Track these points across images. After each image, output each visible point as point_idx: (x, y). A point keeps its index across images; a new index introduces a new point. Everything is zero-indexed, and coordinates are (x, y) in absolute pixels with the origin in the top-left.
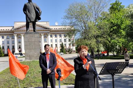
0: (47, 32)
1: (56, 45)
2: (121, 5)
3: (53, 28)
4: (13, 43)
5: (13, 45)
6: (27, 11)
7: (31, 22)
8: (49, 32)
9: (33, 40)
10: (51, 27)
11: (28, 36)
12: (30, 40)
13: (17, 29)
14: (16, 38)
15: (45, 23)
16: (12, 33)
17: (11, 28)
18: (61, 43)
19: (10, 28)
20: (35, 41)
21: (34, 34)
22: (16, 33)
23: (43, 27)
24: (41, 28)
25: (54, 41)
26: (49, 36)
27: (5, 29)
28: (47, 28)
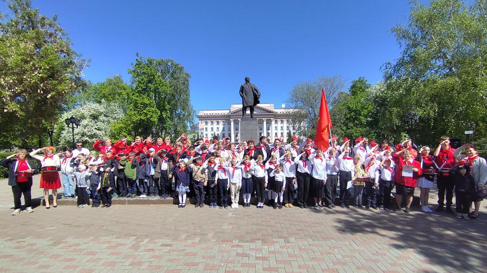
0: (271, 116)
1: (282, 133)
2: (367, 83)
3: (279, 111)
4: (230, 130)
5: (229, 132)
6: (244, 94)
7: (248, 106)
8: (273, 116)
9: (250, 128)
10: (276, 111)
11: (244, 122)
12: (246, 128)
13: (234, 113)
14: (232, 123)
15: (269, 105)
16: (229, 118)
17: (228, 111)
18: (288, 131)
19: (226, 112)
20: (252, 130)
21: (252, 120)
22: (232, 118)
23: (266, 110)
24: (263, 111)
25: (279, 128)
26: (273, 122)
27: (220, 112)
28: (270, 112)
